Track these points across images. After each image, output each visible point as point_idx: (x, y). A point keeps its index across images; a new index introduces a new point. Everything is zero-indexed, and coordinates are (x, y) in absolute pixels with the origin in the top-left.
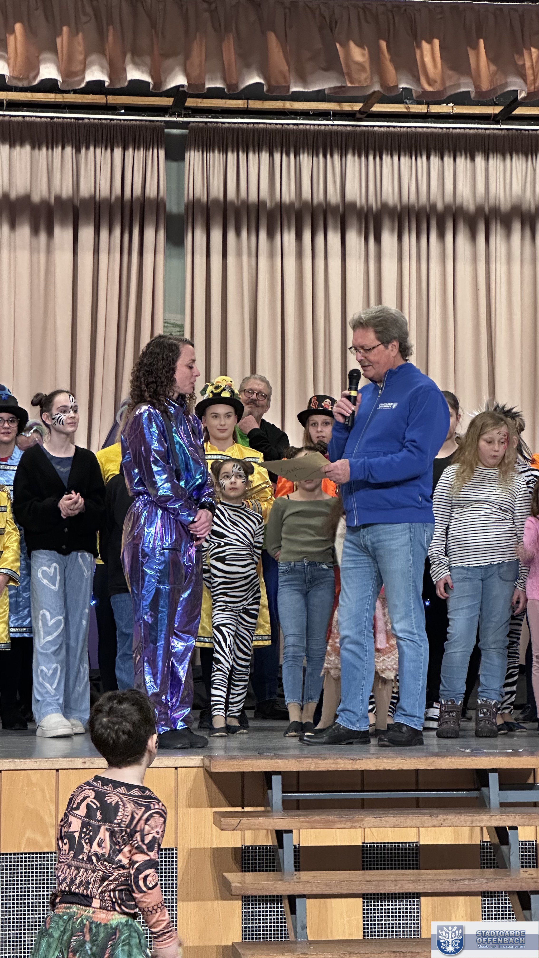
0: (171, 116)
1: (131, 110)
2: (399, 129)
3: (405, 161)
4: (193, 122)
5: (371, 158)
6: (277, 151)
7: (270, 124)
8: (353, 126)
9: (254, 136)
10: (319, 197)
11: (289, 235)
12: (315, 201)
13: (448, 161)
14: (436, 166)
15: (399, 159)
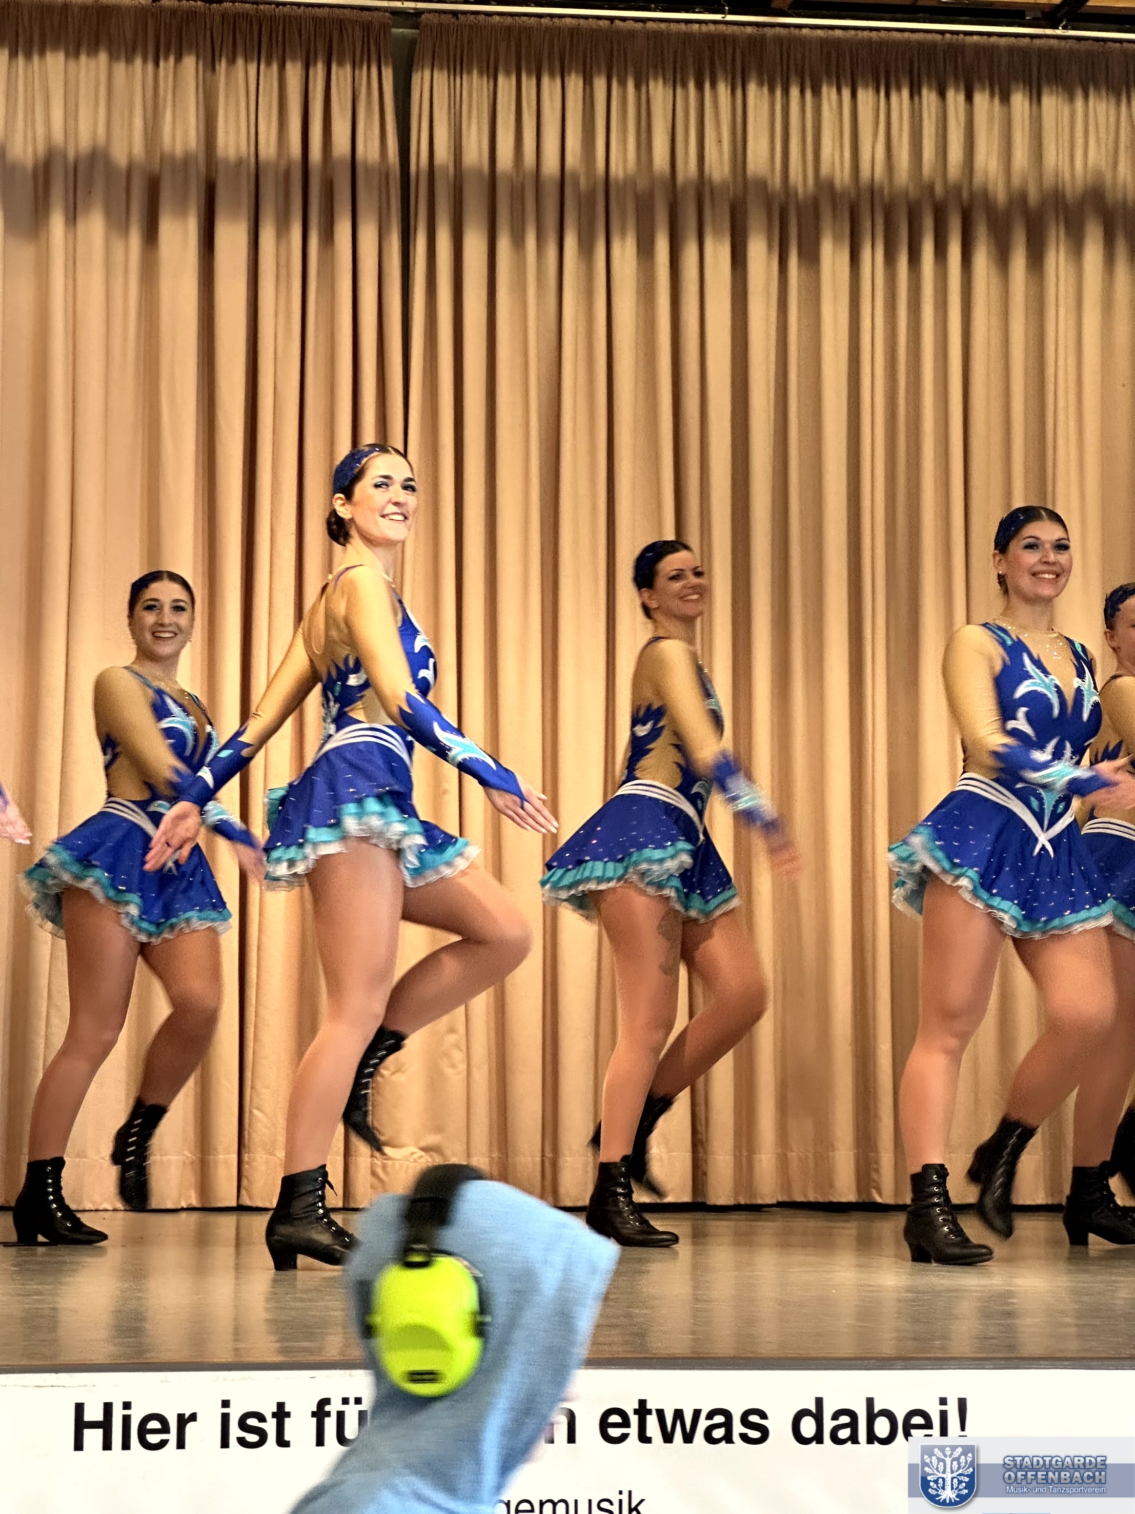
6: (599, 75)
8: (760, 25)
9: (551, 40)
10: (688, 168)
11: (623, 247)
12: (680, 177)
13: (955, 99)
14: (933, 110)
15: (854, 95)
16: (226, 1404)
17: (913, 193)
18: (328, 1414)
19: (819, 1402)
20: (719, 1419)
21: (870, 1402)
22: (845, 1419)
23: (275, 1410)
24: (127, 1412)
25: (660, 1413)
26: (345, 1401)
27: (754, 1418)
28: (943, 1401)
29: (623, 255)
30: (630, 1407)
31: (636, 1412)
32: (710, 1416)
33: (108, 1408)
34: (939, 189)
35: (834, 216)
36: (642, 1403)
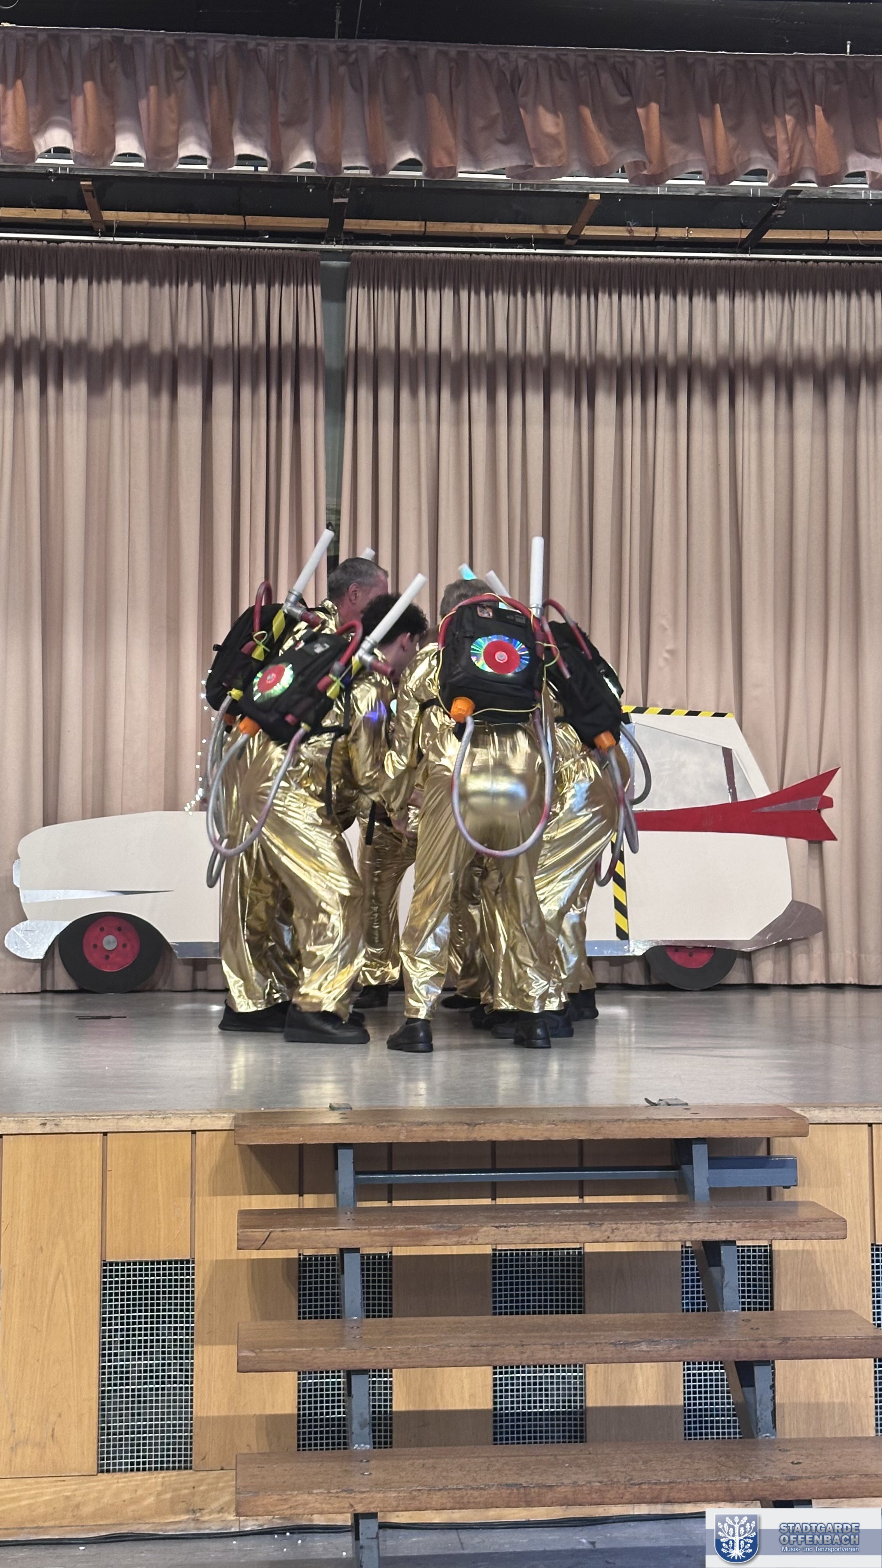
0: (327, 243)
1: (277, 235)
2: (619, 259)
3: (627, 300)
4: (357, 251)
5: (584, 297)
6: (463, 288)
7: (455, 253)
8: (560, 255)
9: (434, 268)
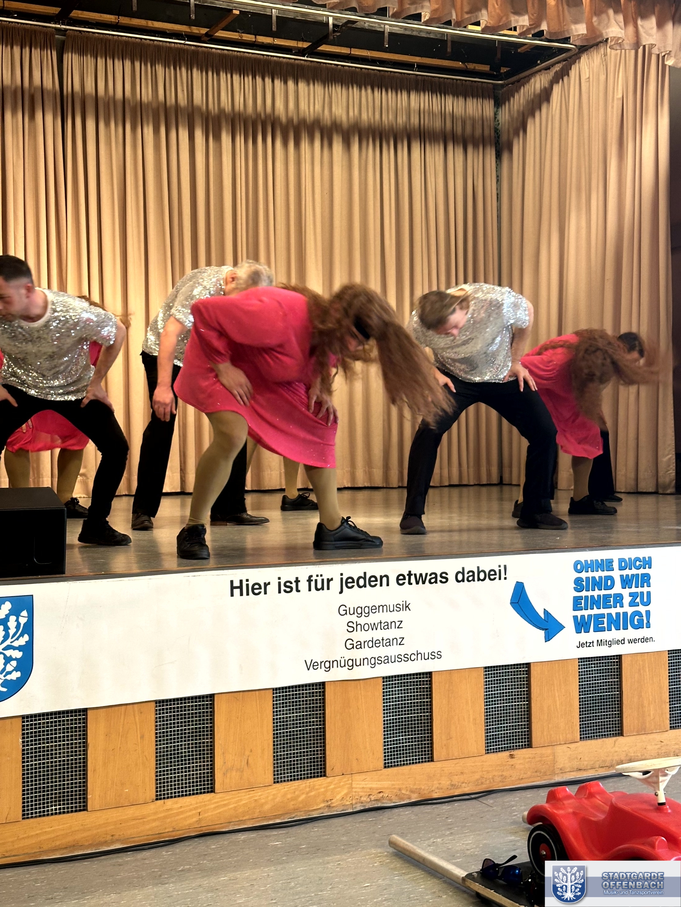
10: (171, 101)
11: (148, 130)
12: (168, 103)
13: (268, 81)
14: (260, 85)
15: (232, 77)
16: (279, 578)
17: (254, 116)
18: (312, 580)
19: (463, 569)
20: (433, 576)
21: (478, 568)
22: (471, 574)
23: (295, 580)
24: (247, 583)
25: (415, 575)
26: (317, 576)
27: (444, 575)
28: (500, 566)
29: (148, 133)
30: (406, 573)
31: (408, 575)
32: (430, 575)
33: (241, 581)
34: (263, 116)
35: (226, 123)
36: (410, 572)
